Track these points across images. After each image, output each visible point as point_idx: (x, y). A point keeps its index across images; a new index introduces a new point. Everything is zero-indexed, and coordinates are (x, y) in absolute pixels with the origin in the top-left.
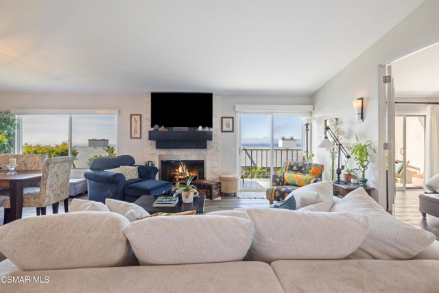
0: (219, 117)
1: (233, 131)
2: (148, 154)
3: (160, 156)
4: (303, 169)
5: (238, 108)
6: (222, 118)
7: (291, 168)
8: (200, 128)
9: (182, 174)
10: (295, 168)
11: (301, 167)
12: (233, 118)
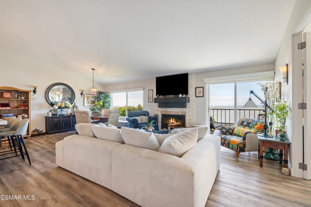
0: (194, 88)
1: (203, 96)
2: (155, 110)
3: (161, 112)
4: (251, 125)
5: (205, 80)
6: (196, 88)
7: (242, 124)
8: (180, 95)
9: (172, 123)
10: (245, 123)
11: (250, 123)
12: (203, 87)
